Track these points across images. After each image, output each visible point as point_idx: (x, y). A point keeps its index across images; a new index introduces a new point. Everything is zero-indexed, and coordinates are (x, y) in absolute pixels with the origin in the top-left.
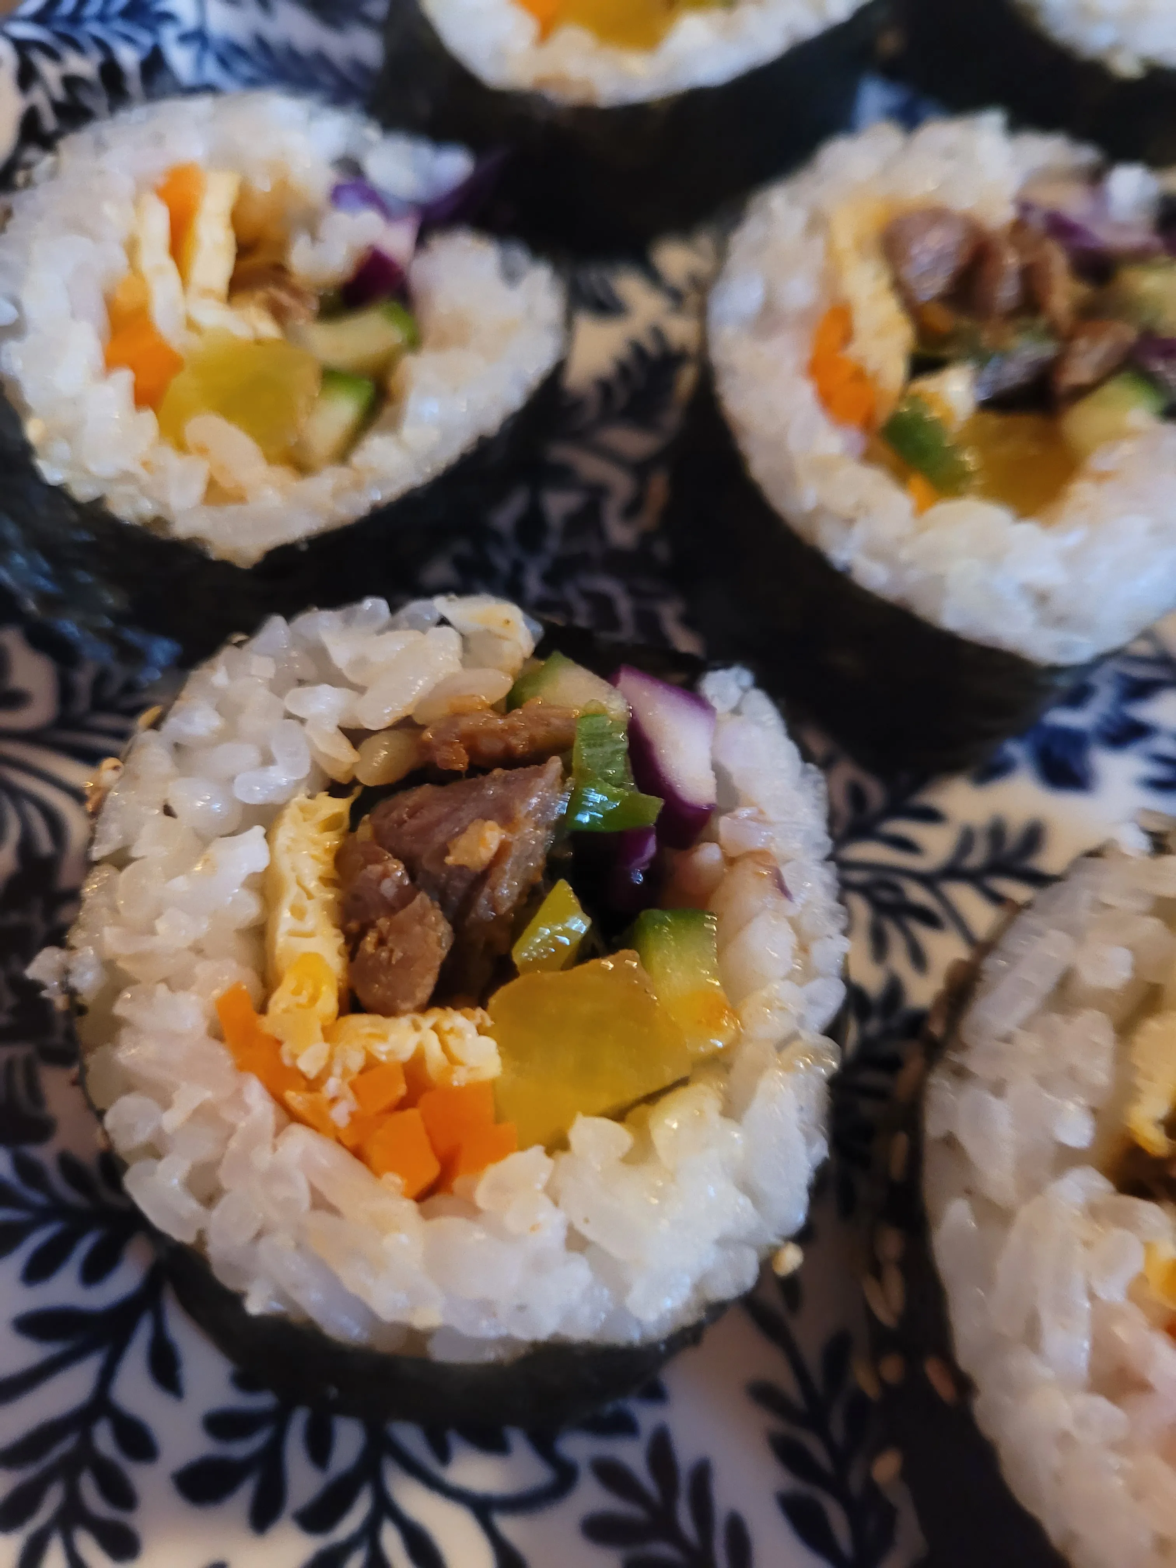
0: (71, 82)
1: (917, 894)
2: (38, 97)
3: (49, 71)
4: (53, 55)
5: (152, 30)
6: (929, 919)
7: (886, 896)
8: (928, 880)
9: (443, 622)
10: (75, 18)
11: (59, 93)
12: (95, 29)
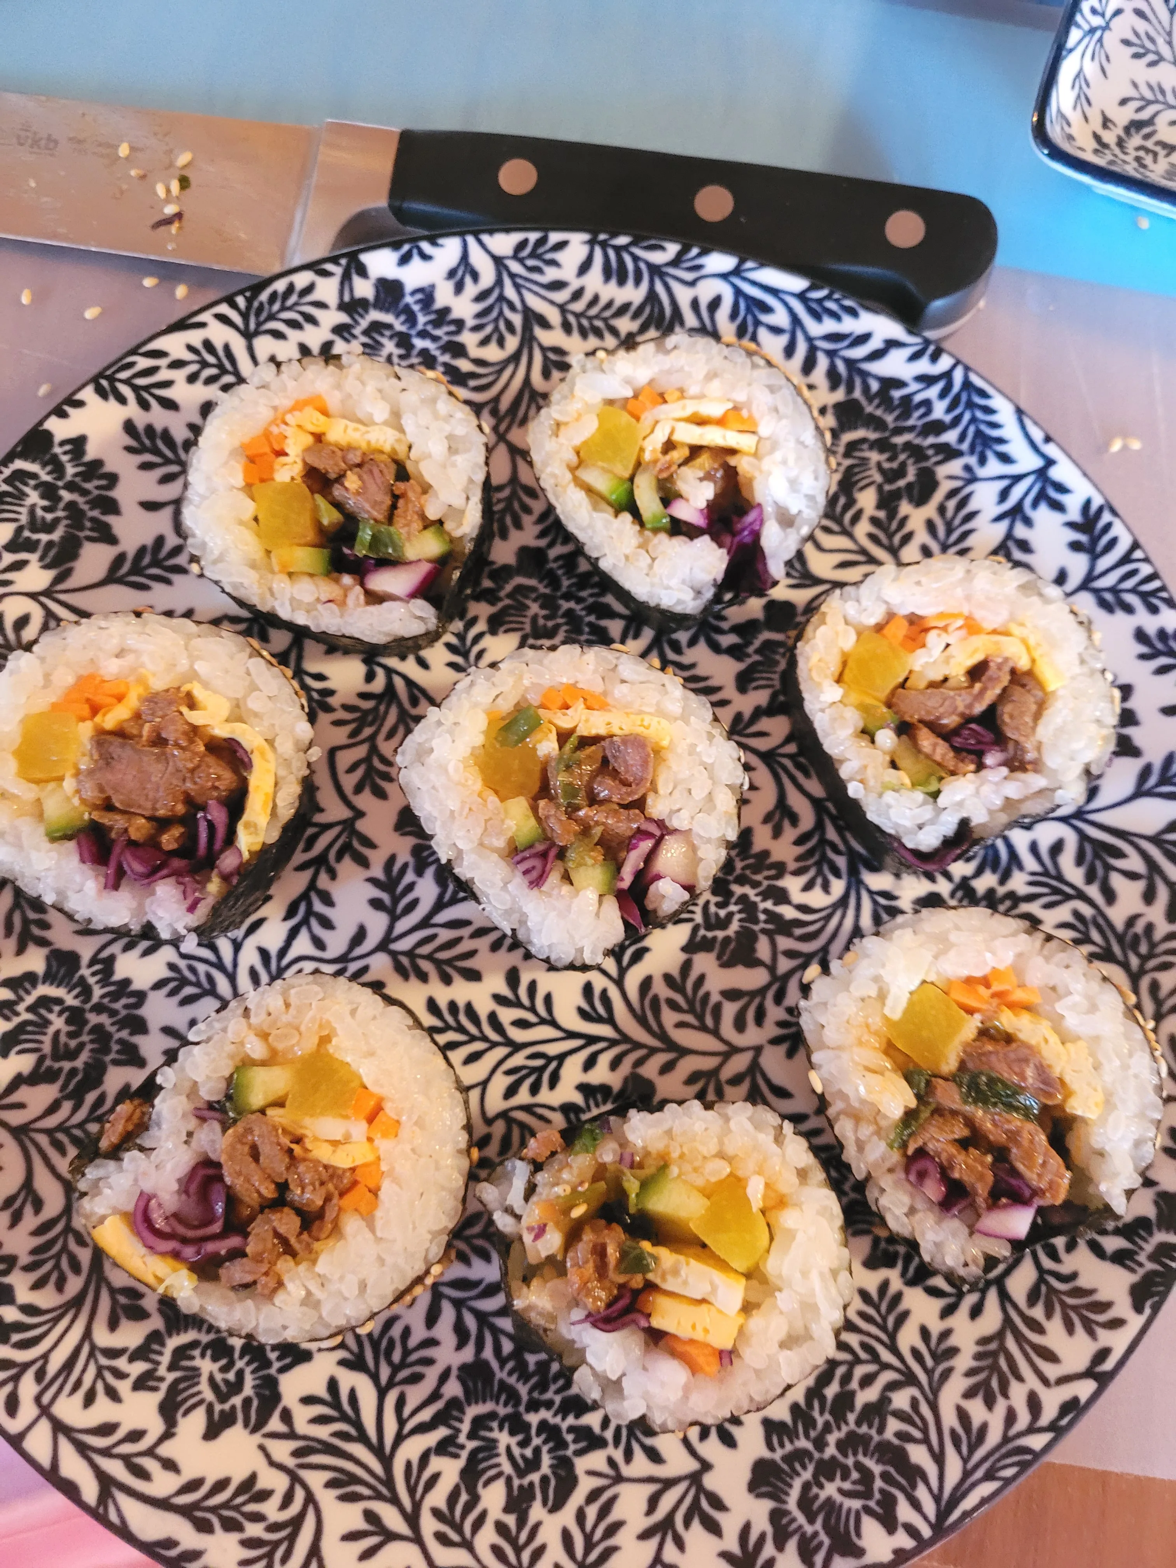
0: (927, 404)
1: (367, 731)
2: (914, 387)
3: (933, 392)
4: (943, 395)
5: (972, 450)
6: (353, 734)
7: (370, 718)
8: (372, 738)
9: (468, 498)
10: (970, 405)
11: (918, 398)
12: (967, 416)
